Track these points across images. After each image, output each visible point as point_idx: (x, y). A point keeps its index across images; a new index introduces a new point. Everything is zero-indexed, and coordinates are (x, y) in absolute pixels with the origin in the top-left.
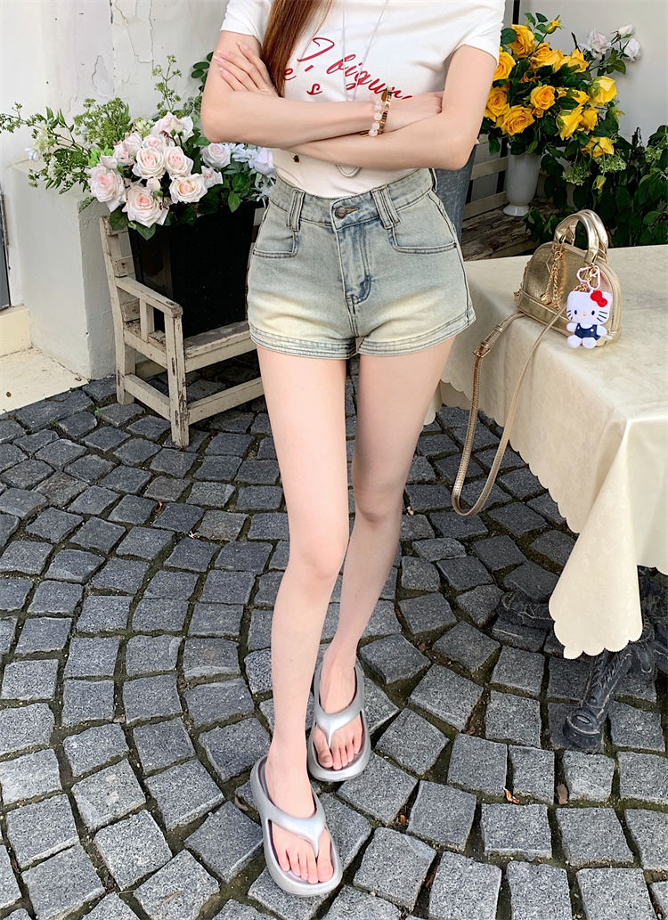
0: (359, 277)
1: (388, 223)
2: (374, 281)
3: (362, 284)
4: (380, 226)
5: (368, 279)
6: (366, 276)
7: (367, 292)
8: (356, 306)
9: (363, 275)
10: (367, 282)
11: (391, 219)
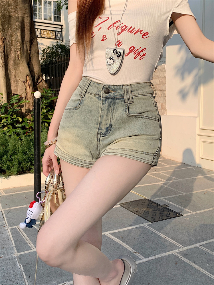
0: (107, 124)
1: (127, 101)
2: (113, 128)
3: (107, 128)
4: (123, 102)
5: (111, 126)
6: (110, 125)
7: (109, 132)
8: (101, 138)
9: (109, 124)
10: (109, 128)
11: (129, 100)
